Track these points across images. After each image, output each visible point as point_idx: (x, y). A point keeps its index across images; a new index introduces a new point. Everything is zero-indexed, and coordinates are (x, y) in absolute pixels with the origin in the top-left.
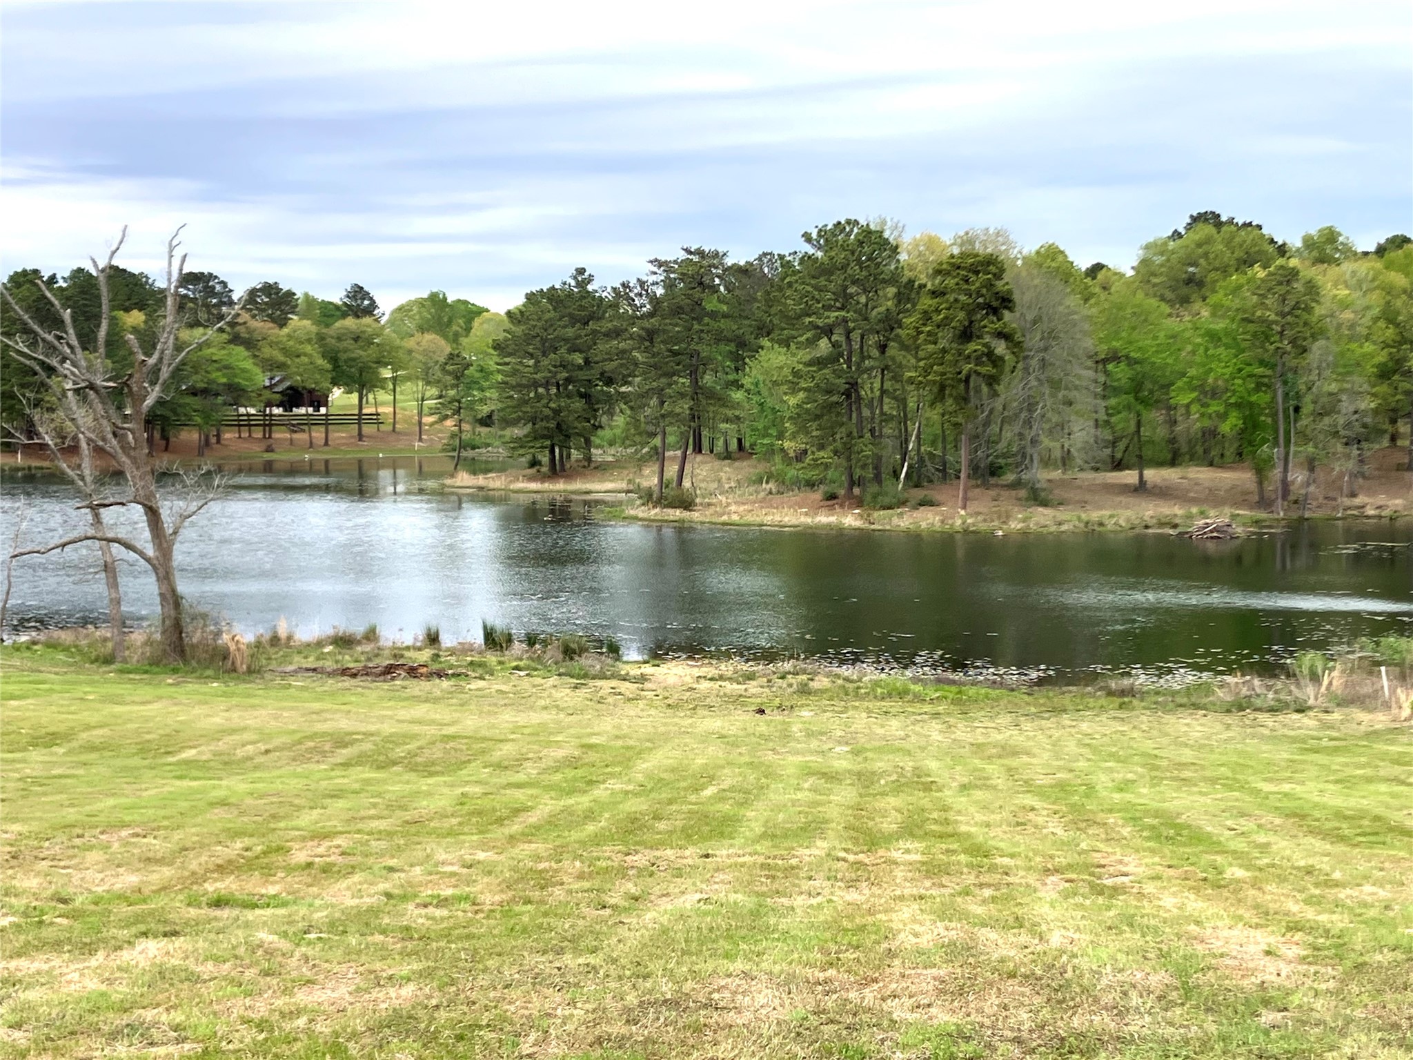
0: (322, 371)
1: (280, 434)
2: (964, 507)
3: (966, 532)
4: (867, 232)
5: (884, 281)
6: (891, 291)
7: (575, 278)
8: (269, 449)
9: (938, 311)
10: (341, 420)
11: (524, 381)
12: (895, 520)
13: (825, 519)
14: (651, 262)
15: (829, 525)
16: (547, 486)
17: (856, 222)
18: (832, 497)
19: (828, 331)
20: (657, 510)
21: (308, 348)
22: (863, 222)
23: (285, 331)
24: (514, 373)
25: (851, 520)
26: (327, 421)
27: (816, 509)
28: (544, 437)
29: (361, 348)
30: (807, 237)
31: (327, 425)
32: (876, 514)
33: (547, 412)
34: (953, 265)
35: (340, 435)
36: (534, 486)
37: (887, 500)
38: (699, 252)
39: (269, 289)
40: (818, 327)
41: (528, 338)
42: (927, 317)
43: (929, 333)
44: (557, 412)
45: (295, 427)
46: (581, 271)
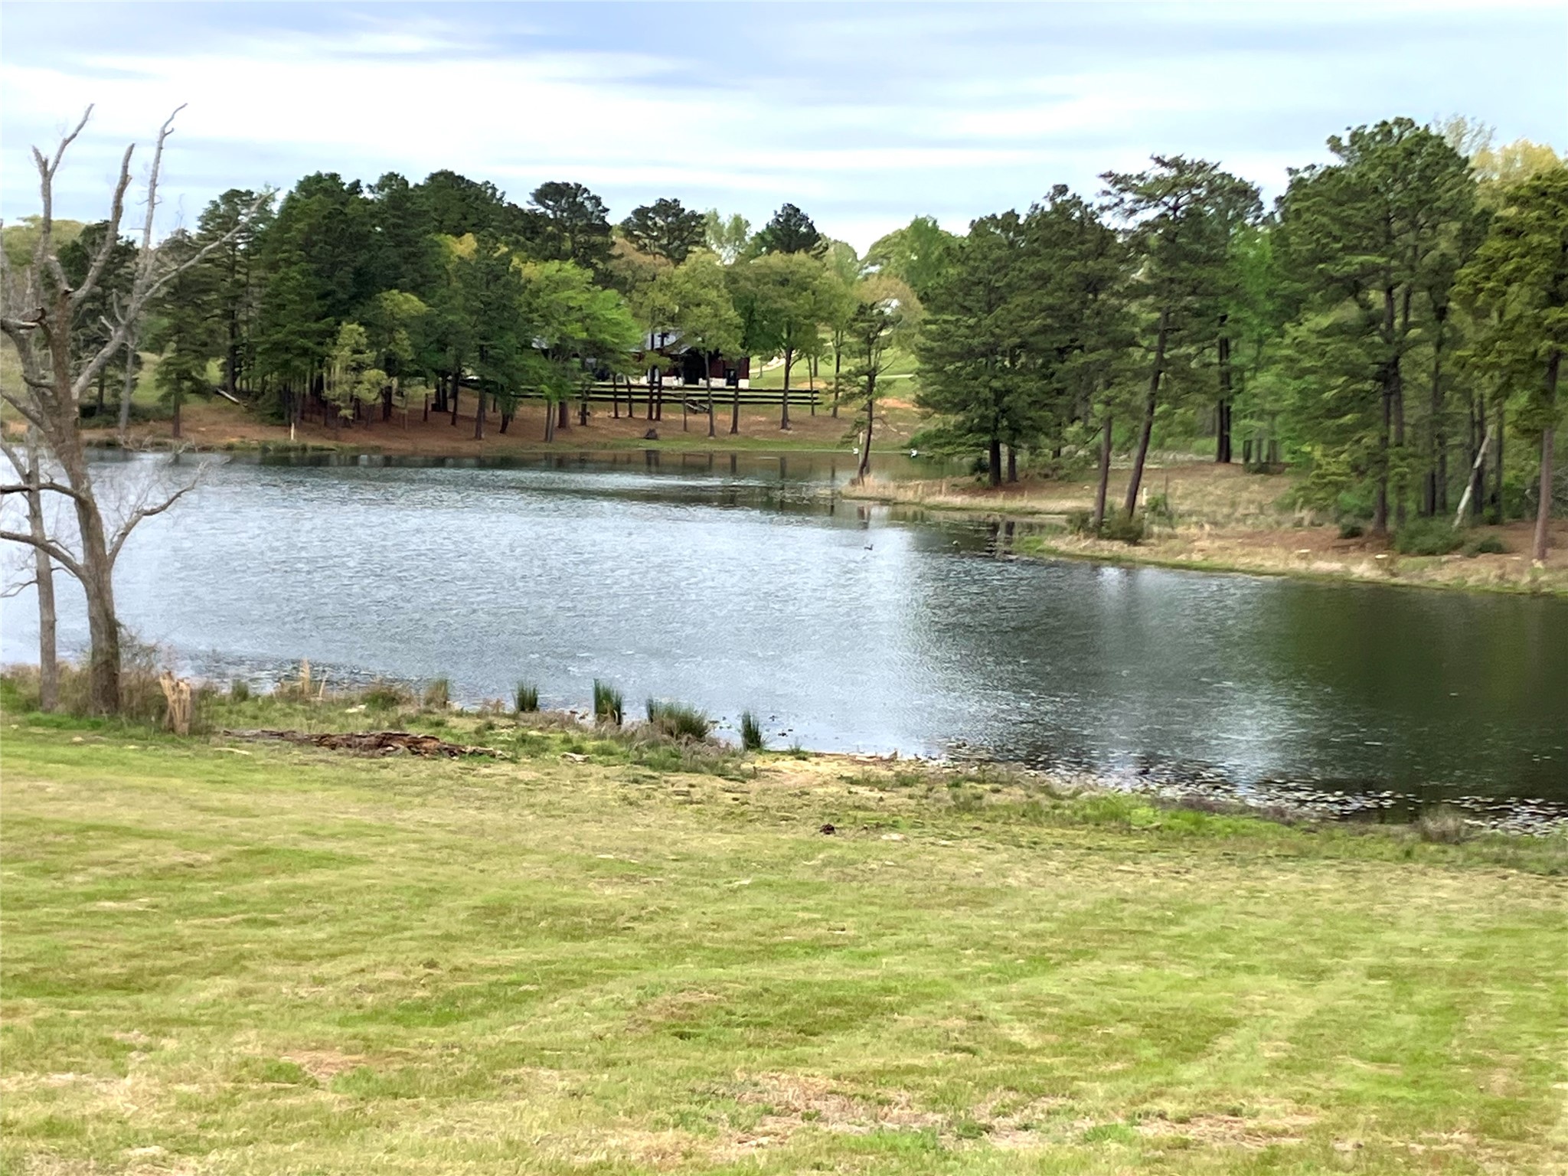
0: (729, 327)
1: (672, 415)
2: (1542, 556)
3: (1535, 594)
4: (1424, 138)
5: (1445, 213)
6: (1455, 227)
7: (1052, 199)
8: (651, 436)
9: (1506, 259)
10: (759, 399)
11: (956, 348)
12: (1429, 572)
13: (1328, 566)
14: (1104, 176)
15: (1330, 574)
16: (981, 501)
17: (1411, 123)
18: (1353, 533)
19: (1353, 287)
20: (1088, 542)
21: (713, 295)
22: (1421, 124)
23: (683, 268)
24: (944, 335)
25: (1364, 569)
26: (737, 400)
27: (1324, 549)
28: (985, 430)
29: (790, 296)
30: (1335, 144)
31: (736, 404)
32: (1403, 562)
33: (985, 393)
34: (1535, 189)
35: (754, 418)
36: (958, 500)
37: (1429, 541)
38: (1177, 164)
39: (667, 208)
40: (1331, 279)
41: (966, 287)
42: (1491, 264)
43: (1495, 293)
44: (999, 395)
45: (693, 407)
46: (1062, 189)
